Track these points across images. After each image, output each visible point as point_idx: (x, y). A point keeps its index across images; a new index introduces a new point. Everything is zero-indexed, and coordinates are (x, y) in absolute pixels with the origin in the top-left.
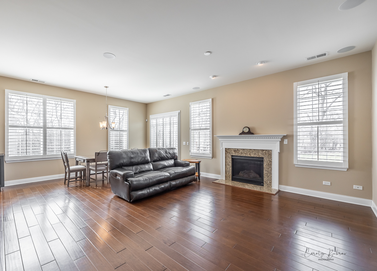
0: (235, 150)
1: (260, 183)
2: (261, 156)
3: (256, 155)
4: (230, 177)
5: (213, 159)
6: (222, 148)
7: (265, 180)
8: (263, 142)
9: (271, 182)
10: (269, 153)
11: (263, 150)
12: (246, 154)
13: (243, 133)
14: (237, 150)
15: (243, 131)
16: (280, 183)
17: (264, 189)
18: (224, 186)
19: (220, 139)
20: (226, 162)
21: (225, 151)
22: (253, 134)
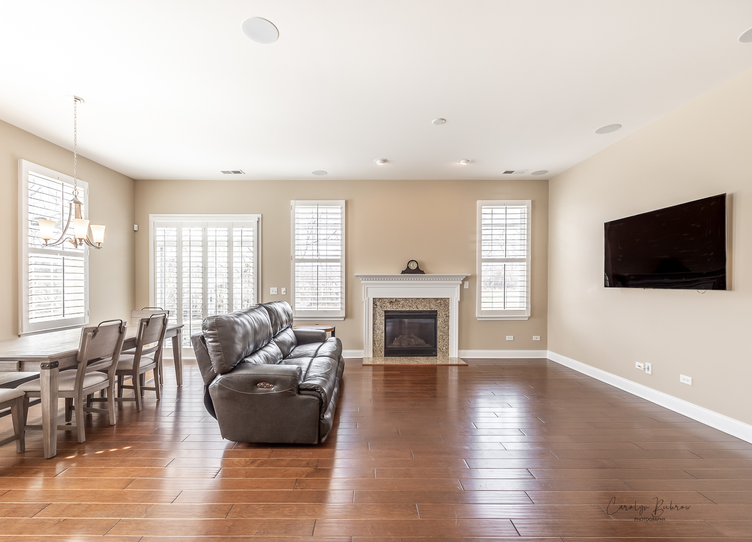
0: (391, 301)
1: (432, 351)
2: (434, 308)
3: (426, 307)
4: (381, 350)
5: (346, 320)
6: (367, 299)
7: (439, 346)
8: (436, 286)
9: (448, 348)
10: (444, 302)
11: (437, 299)
12: (410, 306)
13: (408, 271)
14: (396, 301)
15: (408, 267)
16: (460, 347)
17: (438, 360)
18: (371, 368)
19: (363, 282)
20: (374, 324)
21: (373, 303)
22: (422, 272)
